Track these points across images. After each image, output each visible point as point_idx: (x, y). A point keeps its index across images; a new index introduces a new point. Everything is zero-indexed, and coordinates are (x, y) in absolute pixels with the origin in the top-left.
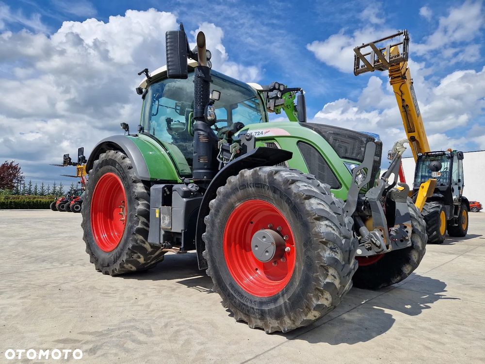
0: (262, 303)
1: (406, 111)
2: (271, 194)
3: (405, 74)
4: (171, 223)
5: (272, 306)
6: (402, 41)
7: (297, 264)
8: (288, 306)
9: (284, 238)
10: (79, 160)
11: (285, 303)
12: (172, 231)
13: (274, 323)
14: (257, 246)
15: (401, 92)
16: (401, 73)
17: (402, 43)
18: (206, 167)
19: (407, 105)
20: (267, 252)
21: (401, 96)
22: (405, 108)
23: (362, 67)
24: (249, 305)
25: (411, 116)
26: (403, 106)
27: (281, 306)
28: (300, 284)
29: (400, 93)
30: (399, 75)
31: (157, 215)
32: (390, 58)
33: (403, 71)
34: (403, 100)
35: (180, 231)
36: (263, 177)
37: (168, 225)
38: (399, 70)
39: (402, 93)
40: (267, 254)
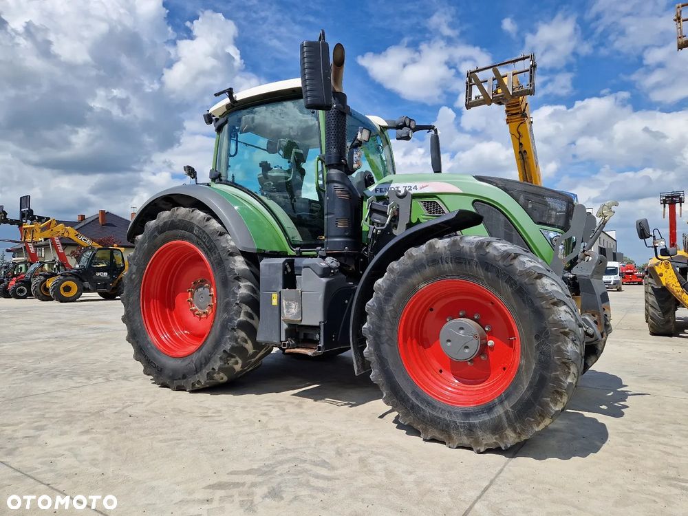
0: (467, 415)
1: (523, 158)
2: (481, 272)
3: (524, 110)
4: (301, 312)
5: (486, 418)
6: (528, 67)
7: (523, 362)
8: (512, 416)
9: (487, 329)
10: (23, 215)
11: (506, 412)
12: (303, 323)
13: (490, 439)
14: (449, 341)
15: (519, 133)
16: (520, 108)
17: (528, 71)
18: (347, 234)
19: (525, 151)
20: (467, 347)
21: (519, 139)
22: (522, 155)
23: (476, 97)
24: (447, 417)
25: (528, 165)
26: (520, 152)
27: (499, 417)
28: (530, 387)
29: (518, 136)
30: (517, 111)
31: (275, 302)
32: (513, 90)
33: (523, 106)
34: (521, 144)
35: (318, 324)
36: (468, 250)
37: (297, 315)
38: (518, 105)
39: (520, 136)
40: (467, 351)
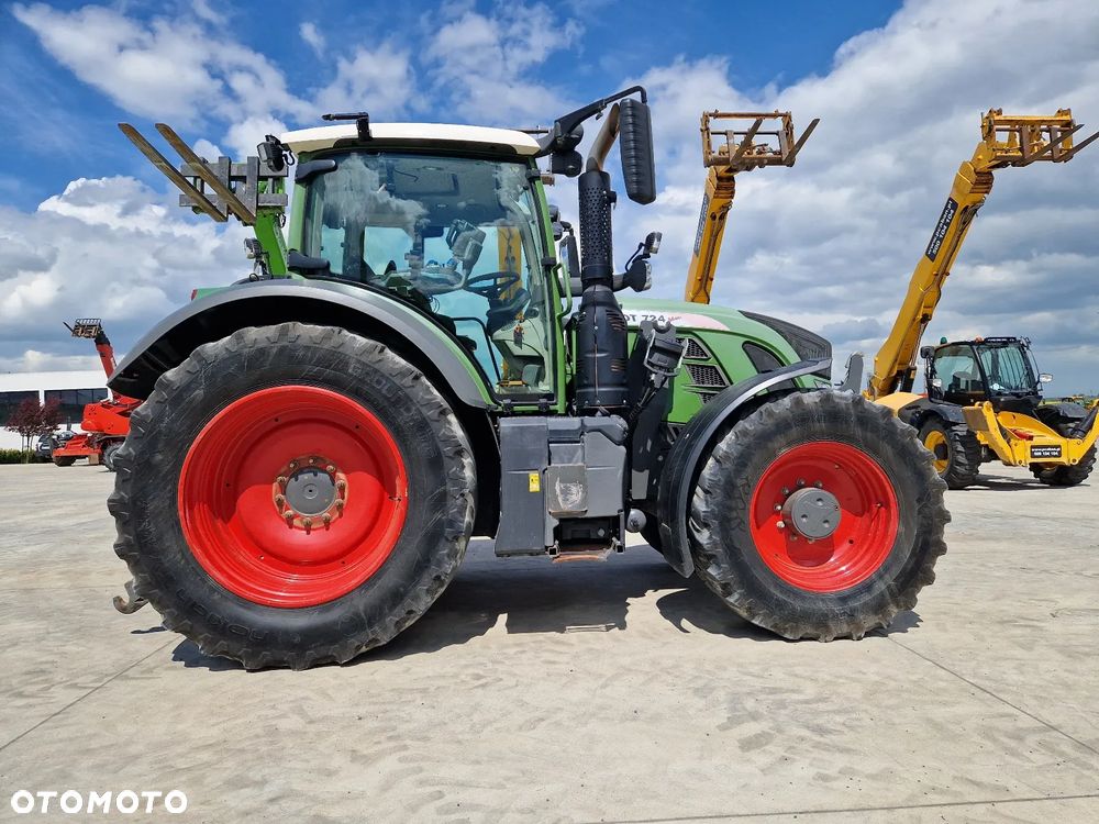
0: (843, 599)
4: (585, 500)
5: (866, 598)
7: (902, 529)
8: (895, 590)
11: (888, 587)
12: (588, 515)
13: (871, 621)
14: (804, 516)
20: (826, 521)
24: (821, 605)
27: (882, 594)
28: (913, 554)
31: (534, 487)
35: (616, 514)
37: (581, 505)
40: (826, 525)
